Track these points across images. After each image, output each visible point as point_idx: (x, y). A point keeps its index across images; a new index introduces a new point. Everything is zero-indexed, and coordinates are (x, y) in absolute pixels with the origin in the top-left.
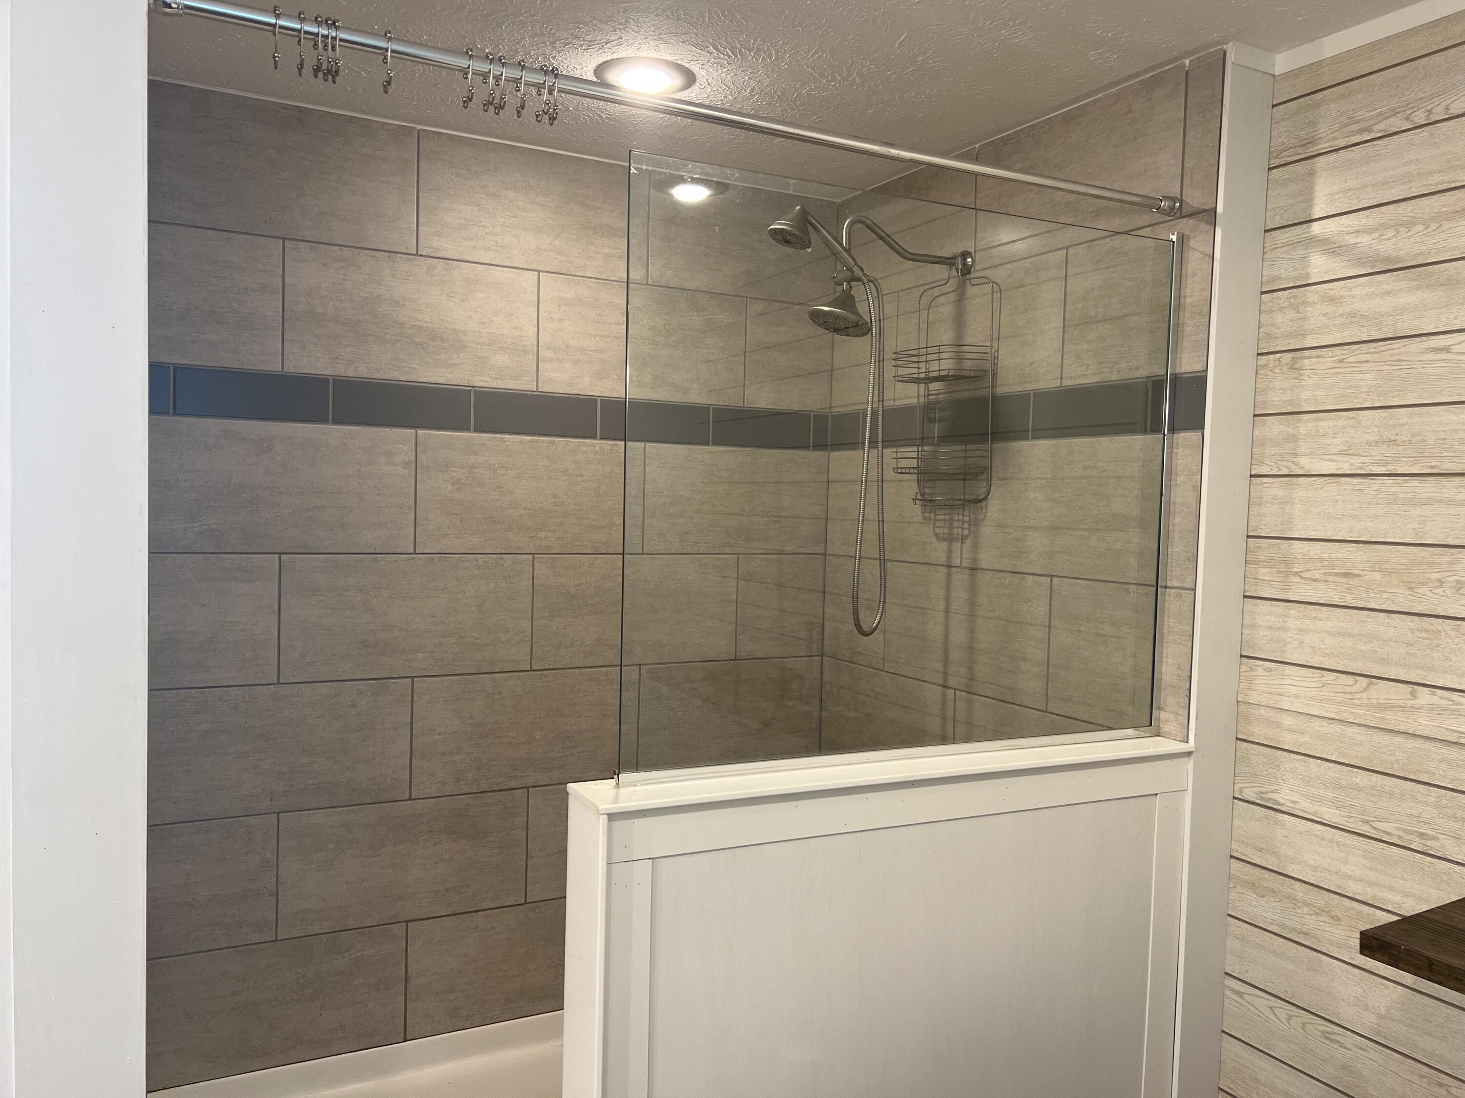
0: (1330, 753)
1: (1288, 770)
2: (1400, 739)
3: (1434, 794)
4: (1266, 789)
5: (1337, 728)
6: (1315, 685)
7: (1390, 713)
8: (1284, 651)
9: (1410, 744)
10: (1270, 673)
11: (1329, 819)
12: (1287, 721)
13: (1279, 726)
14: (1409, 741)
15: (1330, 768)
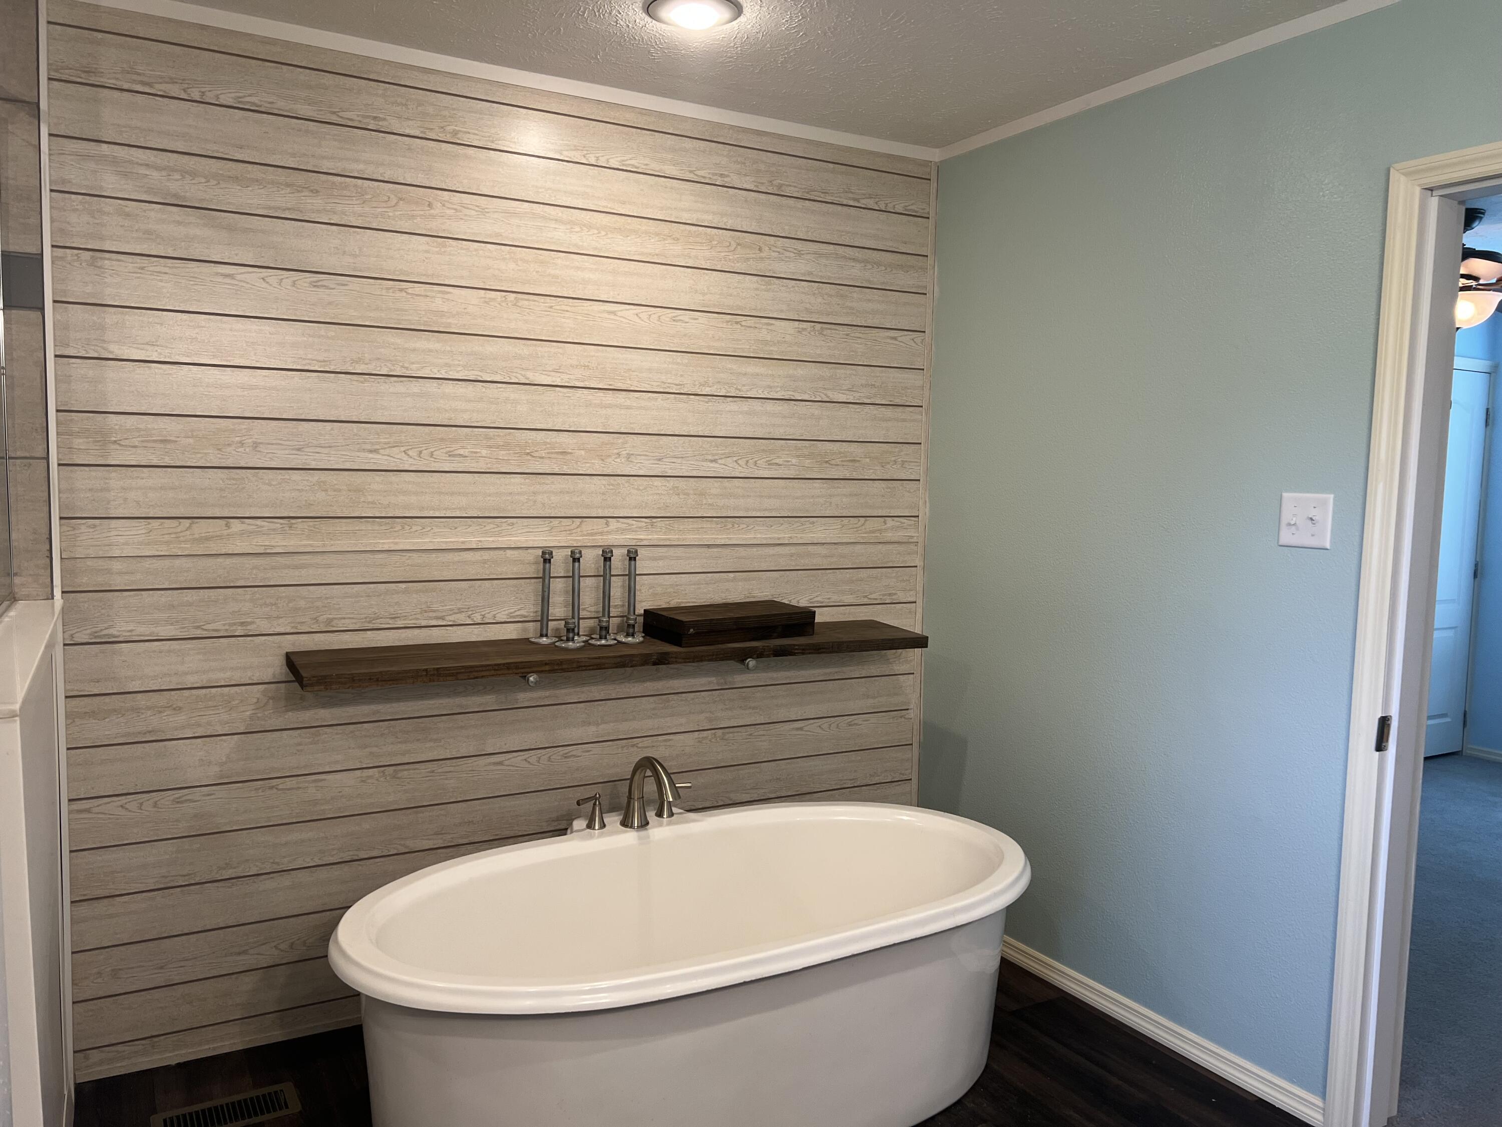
0: (161, 583)
1: (122, 606)
2: (220, 560)
3: (249, 593)
4: (99, 628)
5: (167, 562)
6: (143, 531)
7: (211, 542)
8: (107, 508)
9: (228, 561)
10: (95, 529)
11: (165, 635)
12: (117, 566)
13: (109, 571)
14: (227, 560)
15: (162, 595)
